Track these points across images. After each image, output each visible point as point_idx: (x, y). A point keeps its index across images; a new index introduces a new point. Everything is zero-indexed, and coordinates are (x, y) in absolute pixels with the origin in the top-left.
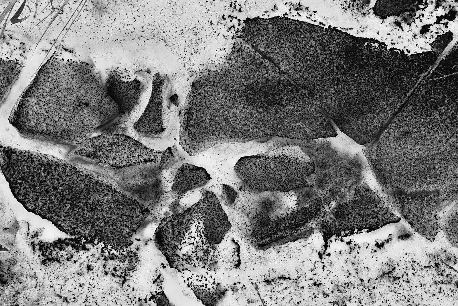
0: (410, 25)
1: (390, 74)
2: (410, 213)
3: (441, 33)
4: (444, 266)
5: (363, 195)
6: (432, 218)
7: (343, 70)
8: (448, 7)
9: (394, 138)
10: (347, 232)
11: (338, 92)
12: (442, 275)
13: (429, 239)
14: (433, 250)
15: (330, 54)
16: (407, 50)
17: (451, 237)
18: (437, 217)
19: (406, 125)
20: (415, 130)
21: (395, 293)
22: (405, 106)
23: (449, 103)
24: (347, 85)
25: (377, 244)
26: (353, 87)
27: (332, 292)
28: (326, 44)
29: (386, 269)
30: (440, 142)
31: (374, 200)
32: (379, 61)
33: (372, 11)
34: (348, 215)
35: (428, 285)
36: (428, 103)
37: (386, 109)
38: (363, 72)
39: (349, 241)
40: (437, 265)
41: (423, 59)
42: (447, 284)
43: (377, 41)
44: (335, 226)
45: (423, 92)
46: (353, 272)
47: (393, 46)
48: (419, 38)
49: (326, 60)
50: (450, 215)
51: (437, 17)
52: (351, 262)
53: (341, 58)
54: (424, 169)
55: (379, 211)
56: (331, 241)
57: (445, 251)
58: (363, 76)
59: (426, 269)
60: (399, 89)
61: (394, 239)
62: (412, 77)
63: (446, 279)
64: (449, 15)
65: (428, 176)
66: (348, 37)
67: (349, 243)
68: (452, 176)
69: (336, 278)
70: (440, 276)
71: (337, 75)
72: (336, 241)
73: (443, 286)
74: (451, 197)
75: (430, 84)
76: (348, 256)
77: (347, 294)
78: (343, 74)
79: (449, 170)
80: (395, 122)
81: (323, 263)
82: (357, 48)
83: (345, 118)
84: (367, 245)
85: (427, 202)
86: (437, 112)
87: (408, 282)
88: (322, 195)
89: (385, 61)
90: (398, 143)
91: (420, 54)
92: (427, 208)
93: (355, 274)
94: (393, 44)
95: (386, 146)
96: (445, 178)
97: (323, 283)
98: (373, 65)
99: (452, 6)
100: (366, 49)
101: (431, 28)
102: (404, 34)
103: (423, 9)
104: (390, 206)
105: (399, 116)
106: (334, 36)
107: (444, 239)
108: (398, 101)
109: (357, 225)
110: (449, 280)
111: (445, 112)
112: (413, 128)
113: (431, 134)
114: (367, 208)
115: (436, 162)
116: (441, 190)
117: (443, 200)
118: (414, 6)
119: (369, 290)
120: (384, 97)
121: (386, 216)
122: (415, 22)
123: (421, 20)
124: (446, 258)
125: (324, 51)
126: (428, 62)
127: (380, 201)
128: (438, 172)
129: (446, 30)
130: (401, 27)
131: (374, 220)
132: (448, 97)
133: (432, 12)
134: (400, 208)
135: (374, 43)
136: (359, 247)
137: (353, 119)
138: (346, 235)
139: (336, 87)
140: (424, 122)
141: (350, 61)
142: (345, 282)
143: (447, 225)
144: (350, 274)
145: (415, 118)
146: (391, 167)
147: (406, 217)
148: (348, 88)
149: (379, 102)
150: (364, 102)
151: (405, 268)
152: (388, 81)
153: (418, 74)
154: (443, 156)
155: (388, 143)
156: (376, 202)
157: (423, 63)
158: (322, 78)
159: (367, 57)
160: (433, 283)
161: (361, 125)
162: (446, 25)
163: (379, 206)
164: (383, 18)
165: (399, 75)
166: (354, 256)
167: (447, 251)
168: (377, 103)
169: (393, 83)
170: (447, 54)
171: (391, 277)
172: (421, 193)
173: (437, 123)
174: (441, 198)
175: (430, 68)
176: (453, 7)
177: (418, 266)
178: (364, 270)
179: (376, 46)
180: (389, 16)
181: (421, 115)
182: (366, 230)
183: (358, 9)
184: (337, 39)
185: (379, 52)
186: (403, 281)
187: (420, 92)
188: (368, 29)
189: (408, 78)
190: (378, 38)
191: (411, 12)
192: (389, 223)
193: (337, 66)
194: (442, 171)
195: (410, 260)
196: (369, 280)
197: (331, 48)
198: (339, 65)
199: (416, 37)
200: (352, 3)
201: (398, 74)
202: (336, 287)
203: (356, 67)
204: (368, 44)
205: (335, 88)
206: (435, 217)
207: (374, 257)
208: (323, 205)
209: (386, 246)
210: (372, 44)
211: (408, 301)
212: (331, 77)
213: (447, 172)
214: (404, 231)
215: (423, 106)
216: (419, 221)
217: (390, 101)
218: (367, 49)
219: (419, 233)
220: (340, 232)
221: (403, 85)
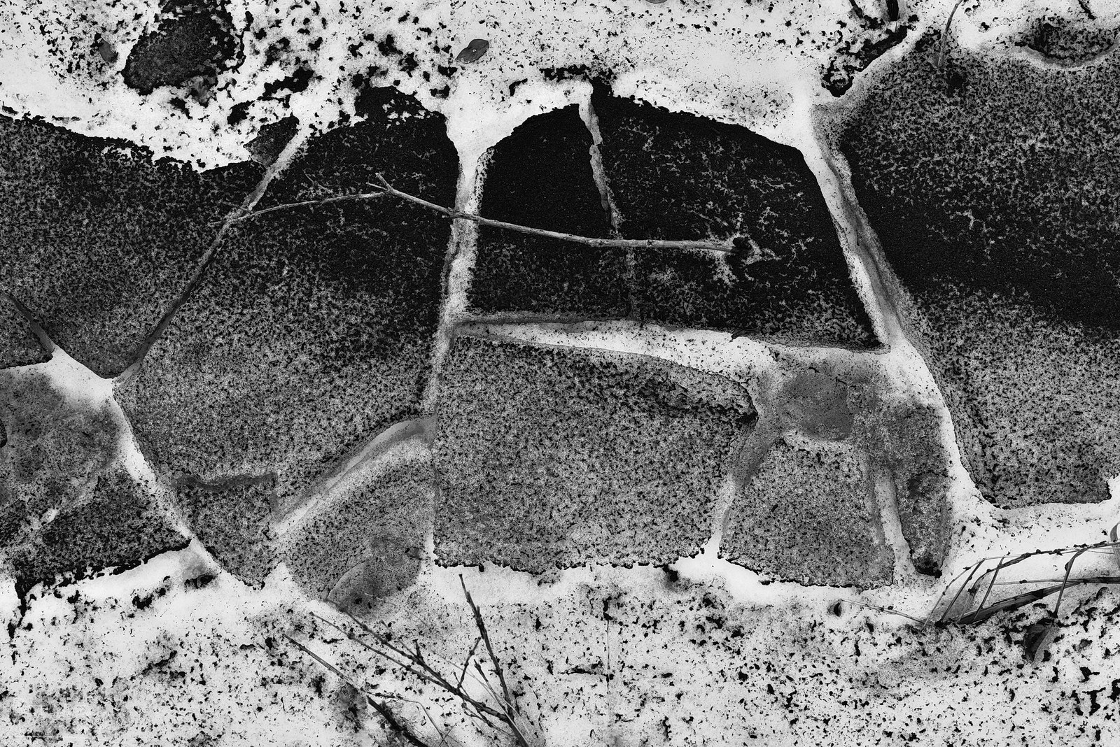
0: (206, 105)
1: (159, 217)
2: (209, 526)
3: (272, 120)
4: (287, 645)
5: (112, 491)
6: (258, 536)
7: (56, 213)
8: (293, 62)
9: (173, 359)
10: (68, 575)
11: (48, 261)
12: (280, 663)
13: (250, 585)
14: (261, 608)
15: (26, 176)
16: (199, 161)
17: (305, 579)
18: (271, 535)
19: (199, 329)
20: (219, 340)
21: (172, 708)
22: (196, 288)
23: (291, 277)
24: (65, 245)
25: (136, 601)
26: (79, 248)
27: (32, 711)
28: (18, 154)
29: (157, 655)
30: (274, 364)
31: (135, 502)
32: (134, 188)
33: (121, 78)
34: (74, 537)
35: (246, 688)
36: (245, 278)
37: (152, 295)
38: (101, 214)
39: (74, 594)
40: (270, 642)
41: (232, 179)
42: (291, 683)
43: (130, 144)
44: (43, 562)
45: (233, 253)
46: (79, 664)
47: (169, 154)
48: (225, 134)
49: (19, 191)
50: (301, 528)
51: (266, 85)
52: (75, 641)
53: (51, 185)
54: (242, 428)
55: (145, 526)
56: (33, 597)
57: (290, 611)
58: (100, 223)
59: (244, 653)
60: (181, 249)
61: (175, 587)
62: (206, 221)
63: (288, 671)
64: (296, 80)
65: (250, 442)
66: (65, 137)
67: (72, 600)
68: (303, 440)
69: (40, 679)
70: (277, 667)
71: (43, 223)
72: (43, 596)
73: (282, 690)
74: (303, 488)
75: (249, 235)
76: (70, 628)
77: (64, 714)
78: (57, 221)
79: (295, 426)
80: (175, 325)
81: (14, 646)
82: (86, 162)
83: (65, 319)
84: (114, 604)
85: (248, 501)
86: (267, 298)
87: (203, 683)
88: (26, 494)
89: (146, 188)
90: (183, 372)
91: (224, 168)
92: (248, 515)
93: (84, 669)
94: (166, 149)
95: (156, 378)
96: (287, 446)
97: (11, 692)
98: (122, 197)
99: (303, 59)
100: (104, 163)
101: (251, 111)
102: (191, 126)
103: (235, 69)
104: (168, 514)
105: (183, 311)
106: (35, 136)
107: (289, 583)
108: (180, 277)
109: (92, 558)
110: (295, 674)
111: (282, 297)
112: (215, 337)
113: (254, 348)
114: (119, 519)
115: (267, 410)
116: (279, 472)
117: (284, 495)
118: (213, 62)
119: (113, 704)
120: (149, 267)
121: (157, 536)
122: (215, 99)
123: (229, 92)
124: (293, 627)
125: (14, 171)
126: (241, 187)
127: (149, 503)
128: (272, 433)
129: (282, 113)
130: (187, 112)
131: (132, 545)
132: (290, 264)
133: (255, 75)
134: (190, 516)
135: (123, 149)
136: (95, 608)
137: (81, 320)
138: (66, 582)
139: (42, 250)
140: (238, 320)
141: (72, 191)
142: (60, 687)
143: (295, 551)
144: (72, 669)
145: (218, 313)
146: (169, 426)
147: (201, 537)
148: (68, 251)
149: (136, 280)
150: (106, 282)
151: (196, 652)
152: (156, 233)
153: (219, 213)
154: (281, 397)
155: (159, 371)
156: (139, 507)
157: (230, 190)
158: (10, 232)
159: (108, 180)
160: (258, 683)
161: (100, 333)
162: (286, 102)
163: (144, 514)
164: (145, 91)
165: (180, 219)
166: (82, 628)
167: (296, 611)
168: (133, 283)
169: (166, 237)
170: (285, 167)
171: (165, 673)
172: (236, 480)
173: (266, 323)
174: (279, 490)
175: (247, 200)
176: (306, 62)
177: (224, 646)
178: (103, 659)
179: (126, 156)
180: (157, 87)
181: (231, 305)
182: (112, 569)
183: (89, 73)
184: (40, 143)
185: (133, 169)
186: (193, 680)
187: (226, 255)
188: (111, 119)
189: (199, 223)
190: (135, 137)
191: (206, 77)
192: (163, 551)
193: (42, 203)
194: (281, 431)
195: (209, 632)
196: (115, 681)
197: (28, 163)
198: (48, 200)
199: (219, 132)
200: (75, 62)
201: (176, 217)
202: (41, 699)
203: (85, 205)
204: (109, 151)
205: (40, 254)
206: (265, 534)
207: (128, 629)
208: (29, 517)
209: (157, 603)
210: (119, 150)
211: (200, 726)
212: (29, 229)
213: (292, 433)
214: (200, 568)
215: (234, 286)
216: (228, 544)
217: (162, 276)
218: (107, 163)
219: (230, 571)
220: (53, 574)
221: (189, 240)
